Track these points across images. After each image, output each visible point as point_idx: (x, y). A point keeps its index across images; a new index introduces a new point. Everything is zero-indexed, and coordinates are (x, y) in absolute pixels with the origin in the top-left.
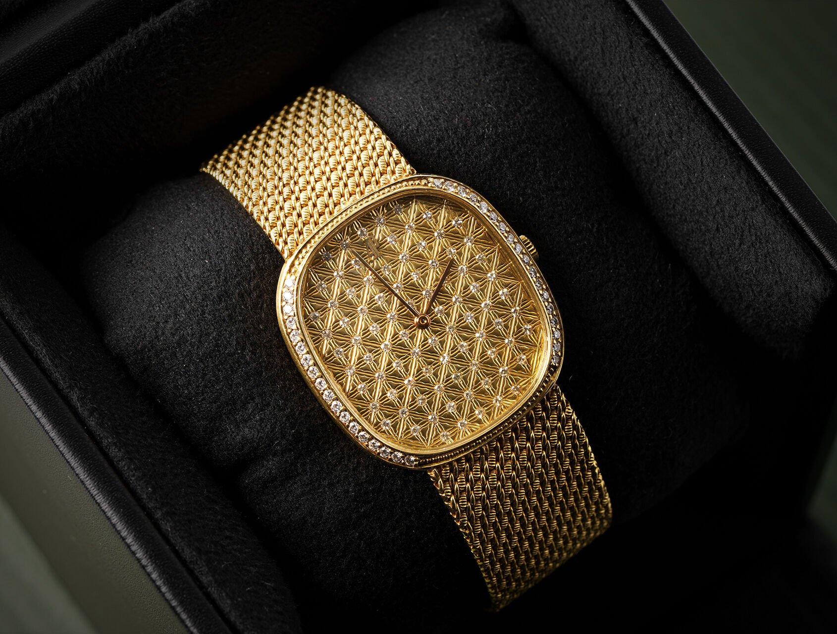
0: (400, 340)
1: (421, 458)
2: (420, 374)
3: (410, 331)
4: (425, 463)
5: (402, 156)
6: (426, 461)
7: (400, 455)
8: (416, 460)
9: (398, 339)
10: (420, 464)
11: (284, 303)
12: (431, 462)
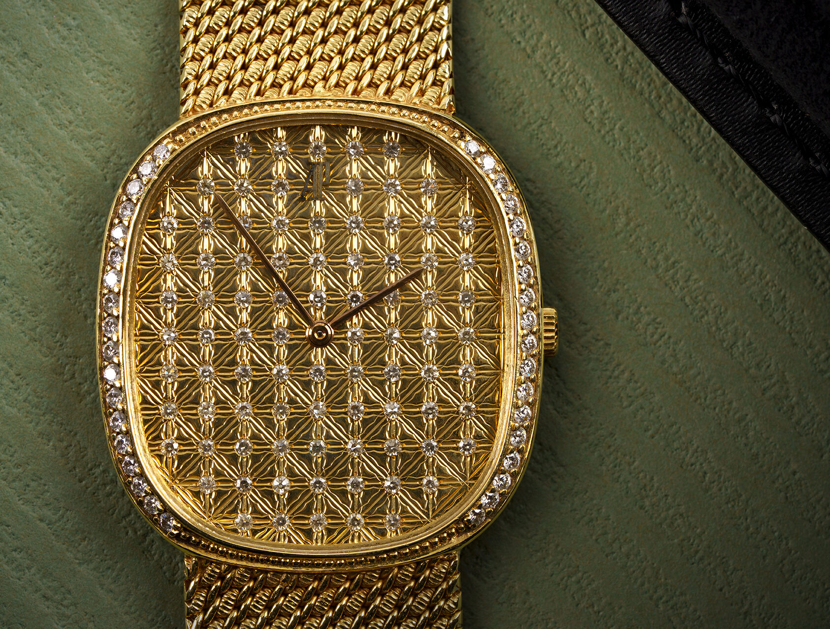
0: (270, 340)
1: (185, 530)
2: (266, 408)
3: (294, 336)
4: (187, 541)
5: (451, 76)
6: (190, 538)
7: (158, 505)
8: (175, 528)
9: (268, 336)
10: (177, 537)
11: (135, 176)
12: (197, 545)
